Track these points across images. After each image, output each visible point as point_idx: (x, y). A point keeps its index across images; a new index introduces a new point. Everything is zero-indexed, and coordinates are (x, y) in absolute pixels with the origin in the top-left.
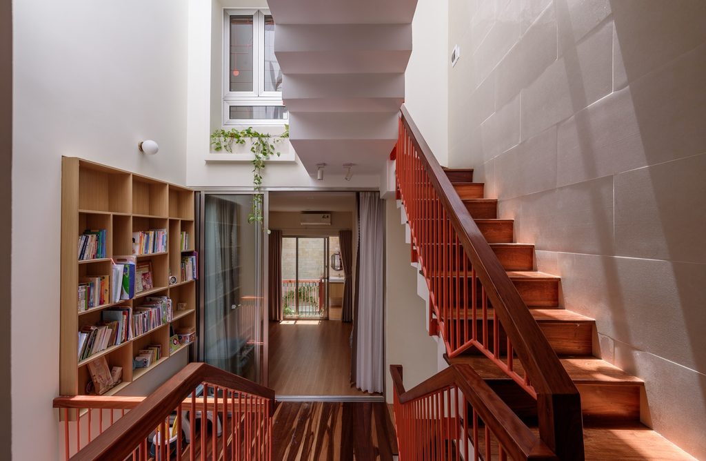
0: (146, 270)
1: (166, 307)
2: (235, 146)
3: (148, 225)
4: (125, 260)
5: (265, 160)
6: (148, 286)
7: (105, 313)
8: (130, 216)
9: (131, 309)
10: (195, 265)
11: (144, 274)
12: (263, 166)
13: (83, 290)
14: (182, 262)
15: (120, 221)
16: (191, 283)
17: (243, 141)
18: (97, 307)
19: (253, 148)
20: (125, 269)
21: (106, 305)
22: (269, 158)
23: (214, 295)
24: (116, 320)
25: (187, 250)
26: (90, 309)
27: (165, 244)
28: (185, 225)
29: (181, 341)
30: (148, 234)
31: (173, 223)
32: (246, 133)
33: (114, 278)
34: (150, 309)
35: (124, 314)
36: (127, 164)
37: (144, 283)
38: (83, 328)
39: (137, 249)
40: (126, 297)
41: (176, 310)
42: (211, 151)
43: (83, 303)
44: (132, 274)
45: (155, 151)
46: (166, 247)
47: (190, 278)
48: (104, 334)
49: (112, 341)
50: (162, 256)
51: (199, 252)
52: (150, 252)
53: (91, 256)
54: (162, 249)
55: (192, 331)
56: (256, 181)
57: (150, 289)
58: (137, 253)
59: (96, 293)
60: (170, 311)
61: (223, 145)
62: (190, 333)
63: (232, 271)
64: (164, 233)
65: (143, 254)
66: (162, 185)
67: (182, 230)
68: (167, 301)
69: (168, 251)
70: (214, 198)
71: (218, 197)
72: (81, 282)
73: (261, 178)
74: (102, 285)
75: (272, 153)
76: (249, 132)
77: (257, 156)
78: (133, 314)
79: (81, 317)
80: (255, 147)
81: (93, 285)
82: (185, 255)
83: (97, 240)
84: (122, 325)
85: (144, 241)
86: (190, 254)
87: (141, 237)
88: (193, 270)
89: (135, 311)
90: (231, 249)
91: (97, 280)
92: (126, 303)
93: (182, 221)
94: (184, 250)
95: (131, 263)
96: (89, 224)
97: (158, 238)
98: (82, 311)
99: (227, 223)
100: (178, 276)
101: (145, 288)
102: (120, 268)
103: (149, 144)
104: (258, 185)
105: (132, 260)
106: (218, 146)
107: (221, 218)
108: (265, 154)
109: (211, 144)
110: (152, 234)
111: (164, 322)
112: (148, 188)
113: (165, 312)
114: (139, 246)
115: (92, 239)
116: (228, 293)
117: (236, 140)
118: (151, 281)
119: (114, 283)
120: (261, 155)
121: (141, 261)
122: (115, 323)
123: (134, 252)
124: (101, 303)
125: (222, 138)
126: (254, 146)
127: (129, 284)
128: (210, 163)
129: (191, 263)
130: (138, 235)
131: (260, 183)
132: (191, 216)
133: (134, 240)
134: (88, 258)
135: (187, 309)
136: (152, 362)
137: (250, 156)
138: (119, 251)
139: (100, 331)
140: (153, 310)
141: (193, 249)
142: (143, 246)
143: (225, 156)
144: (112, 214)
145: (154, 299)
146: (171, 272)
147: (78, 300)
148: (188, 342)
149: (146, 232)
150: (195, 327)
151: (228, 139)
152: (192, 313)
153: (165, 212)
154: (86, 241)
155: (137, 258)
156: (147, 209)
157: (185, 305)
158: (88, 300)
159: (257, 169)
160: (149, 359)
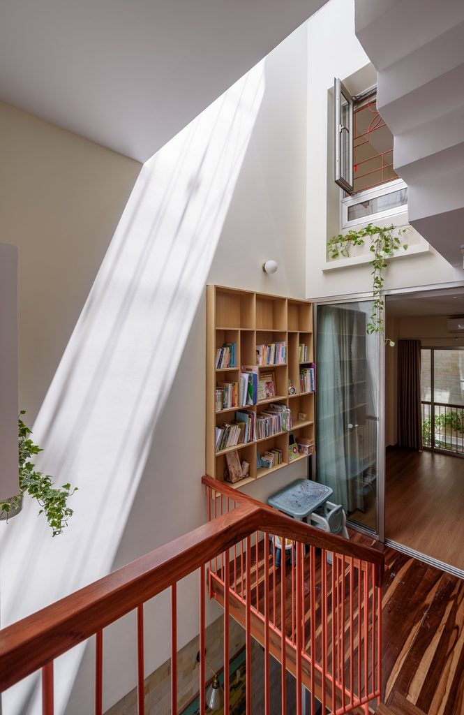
0: (270, 380)
1: (285, 416)
2: (354, 249)
3: (272, 338)
4: (251, 370)
5: (387, 257)
6: (271, 394)
7: (238, 413)
8: (253, 331)
9: (255, 414)
10: (313, 377)
11: (268, 383)
12: (385, 266)
13: (219, 393)
14: (300, 371)
15: (246, 335)
16: (309, 395)
17: (362, 241)
18: (229, 408)
19: (373, 247)
20: (250, 378)
21: (236, 407)
22: (392, 255)
23: (330, 411)
24: (243, 421)
25: (306, 362)
26: (225, 410)
27: (284, 356)
28: (304, 338)
29: (300, 450)
30: (270, 347)
31: (291, 335)
32: (365, 232)
33: (241, 385)
34: (271, 416)
35: (250, 417)
36: (254, 286)
37: (268, 392)
38: (219, 425)
39: (261, 359)
40: (251, 402)
41: (295, 420)
42: (328, 260)
43: (219, 403)
44: (255, 383)
45: (274, 270)
46: (285, 359)
47: (308, 390)
48: (235, 431)
49: (241, 440)
50: (283, 367)
51: (316, 365)
52: (271, 363)
53: (226, 365)
54: (282, 361)
55: (311, 442)
56: (377, 285)
57: (273, 397)
58: (261, 364)
59: (229, 396)
60: (288, 420)
61: (339, 252)
62: (309, 444)
63: (351, 387)
64: (284, 345)
65: (266, 365)
66: (283, 300)
67: (301, 342)
68: (285, 410)
69: (287, 363)
70: (333, 308)
71: (336, 306)
72: (217, 386)
73: (382, 280)
74: (233, 390)
75: (396, 248)
76: (368, 229)
77: (377, 255)
78: (257, 417)
79: (217, 415)
80: (375, 245)
81: (227, 390)
82: (304, 367)
83: (230, 352)
84: (248, 427)
85: (266, 353)
86: (309, 366)
87: (264, 350)
88: (311, 382)
89: (259, 415)
90: (350, 362)
91: (230, 386)
92: (251, 408)
93: (300, 333)
94: (303, 362)
95: (254, 373)
96: (224, 338)
97: (279, 351)
98: (219, 410)
99: (346, 334)
100: (297, 387)
101: (268, 395)
102: (246, 376)
103: (270, 264)
104: (379, 289)
105: (255, 370)
106: (334, 253)
107: (340, 328)
108: (387, 251)
109: (328, 252)
110: (273, 346)
111: (283, 430)
112: (271, 304)
113: (284, 421)
114: (264, 357)
115: (226, 350)
116: (348, 410)
117: (353, 242)
118: (273, 390)
119: (241, 390)
120: (382, 253)
121: (264, 371)
122: (243, 424)
123: (258, 363)
124: (233, 405)
125: (338, 241)
126: (373, 244)
127: (252, 392)
128: (327, 272)
129: (309, 375)
130: (262, 348)
131: (381, 286)
132: (309, 328)
133: (258, 351)
134: (224, 368)
135: (307, 419)
136: (274, 465)
137: (369, 257)
138: (246, 361)
139: (232, 428)
140: (274, 417)
141: (311, 360)
142: (266, 358)
143: (341, 262)
144: (240, 329)
145: (276, 406)
146: (292, 383)
147: (216, 401)
148: (306, 454)
149: (268, 345)
150: (313, 439)
151: (345, 243)
152: (311, 425)
153: (285, 325)
154: (222, 353)
155: (260, 369)
156: (270, 323)
157: (305, 416)
158: (223, 402)
159: (378, 270)
160: (271, 461)
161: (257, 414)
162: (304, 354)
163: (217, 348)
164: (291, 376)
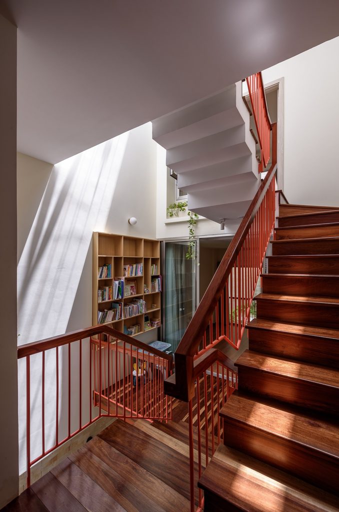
0: (133, 285)
1: (142, 305)
2: (181, 213)
4: (120, 279)
5: (196, 219)
6: (134, 293)
7: (113, 304)
8: (122, 258)
9: (123, 303)
10: (160, 283)
11: (132, 287)
12: (195, 223)
13: (100, 292)
14: (152, 281)
15: (117, 260)
16: (158, 293)
17: (184, 209)
18: (107, 300)
19: (189, 213)
20: (119, 283)
21: (111, 300)
23: (172, 303)
24: (115, 308)
25: (156, 275)
26: (104, 301)
27: (142, 271)
28: (154, 261)
29: (152, 325)
30: (132, 266)
31: (146, 260)
33: (114, 287)
34: (133, 305)
35: (120, 305)
36: (123, 232)
37: (132, 291)
38: (100, 310)
39: (127, 273)
40: (120, 297)
41: (147, 308)
42: (167, 218)
43: (101, 298)
44: (123, 286)
45: (135, 223)
46: (142, 273)
47: (157, 291)
48: (111, 314)
49: (114, 318)
50: (141, 277)
51: (163, 276)
52: (134, 275)
53: (105, 276)
54: (140, 274)
55: (159, 320)
56: (191, 233)
57: (135, 294)
58: (126, 276)
59: (106, 294)
60: (144, 307)
61: (173, 214)
62: (157, 321)
63: (182, 290)
64: (141, 265)
65: (130, 276)
66: (140, 240)
67: (152, 264)
68: (142, 302)
69: (143, 275)
72: (99, 288)
73: (194, 231)
74: (109, 291)
77: (191, 217)
78: (124, 306)
79: (99, 304)
81: (106, 290)
82: (154, 278)
83: (108, 269)
84: (119, 311)
85: (130, 270)
86: (157, 277)
87: (129, 268)
88: (159, 286)
89: (126, 305)
90: (181, 274)
91: (107, 288)
92: (120, 300)
93: (152, 258)
94: (154, 274)
95: (122, 280)
96: (104, 262)
97: (138, 268)
98: (100, 301)
99: (179, 259)
100: (150, 289)
101: (132, 294)
102: (117, 282)
103: (133, 219)
104: (192, 235)
106: (171, 214)
107: (175, 256)
108: (196, 216)
109: (167, 213)
110: (134, 266)
111: (141, 313)
112: (134, 242)
113: (141, 308)
114: (129, 272)
115: (105, 268)
116: (180, 303)
117: (180, 209)
118: (135, 290)
119: (114, 290)
120: (194, 217)
121: (128, 280)
122: (116, 309)
123: (124, 275)
124: (109, 299)
125: (174, 207)
127: (121, 291)
128: (167, 224)
129: (157, 282)
130: (127, 267)
132: (158, 255)
133: (125, 269)
134: (103, 277)
135: (157, 308)
136: (135, 333)
137: (188, 218)
138: (117, 274)
139: (109, 312)
140: (135, 306)
141: (159, 273)
142: (130, 272)
143: (174, 219)
144: (113, 256)
145: (137, 300)
146: (147, 287)
147: (98, 296)
148: (155, 327)
149: (131, 265)
150: (160, 318)
151: (176, 209)
152: (159, 310)
153: (142, 254)
154: (102, 270)
155: (126, 279)
156: (134, 253)
157: (155, 305)
158: (103, 297)
159: (192, 225)
160: (133, 331)
161: (124, 304)
162: (154, 270)
163: (99, 266)
164: (146, 283)
